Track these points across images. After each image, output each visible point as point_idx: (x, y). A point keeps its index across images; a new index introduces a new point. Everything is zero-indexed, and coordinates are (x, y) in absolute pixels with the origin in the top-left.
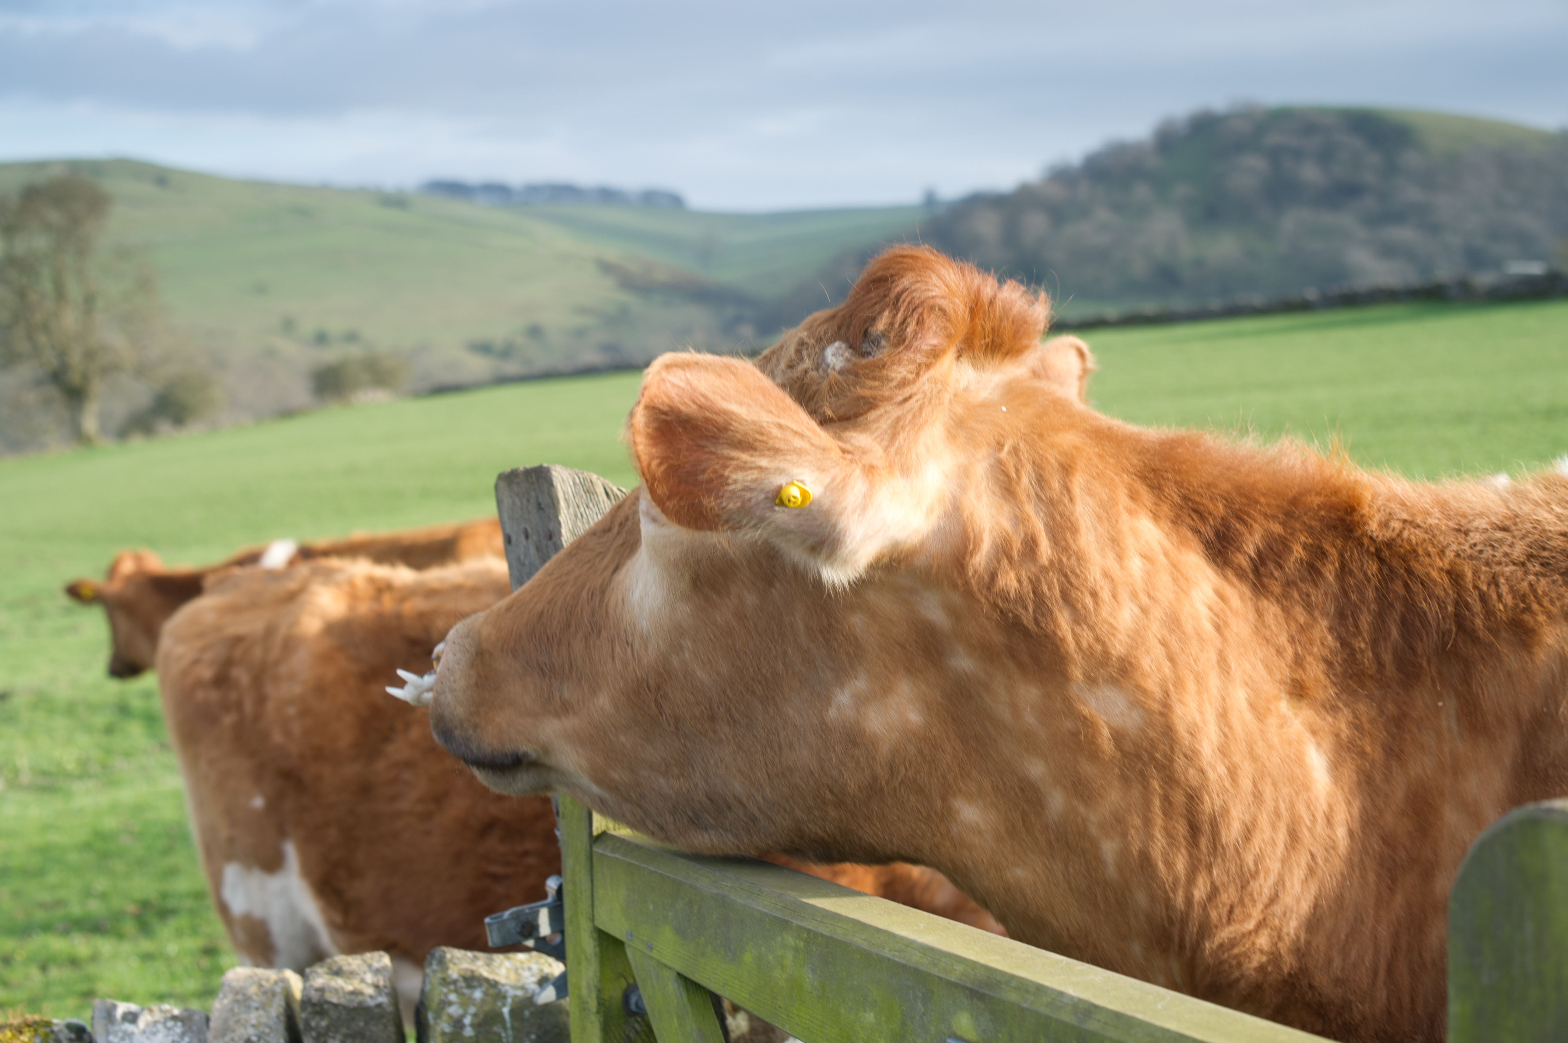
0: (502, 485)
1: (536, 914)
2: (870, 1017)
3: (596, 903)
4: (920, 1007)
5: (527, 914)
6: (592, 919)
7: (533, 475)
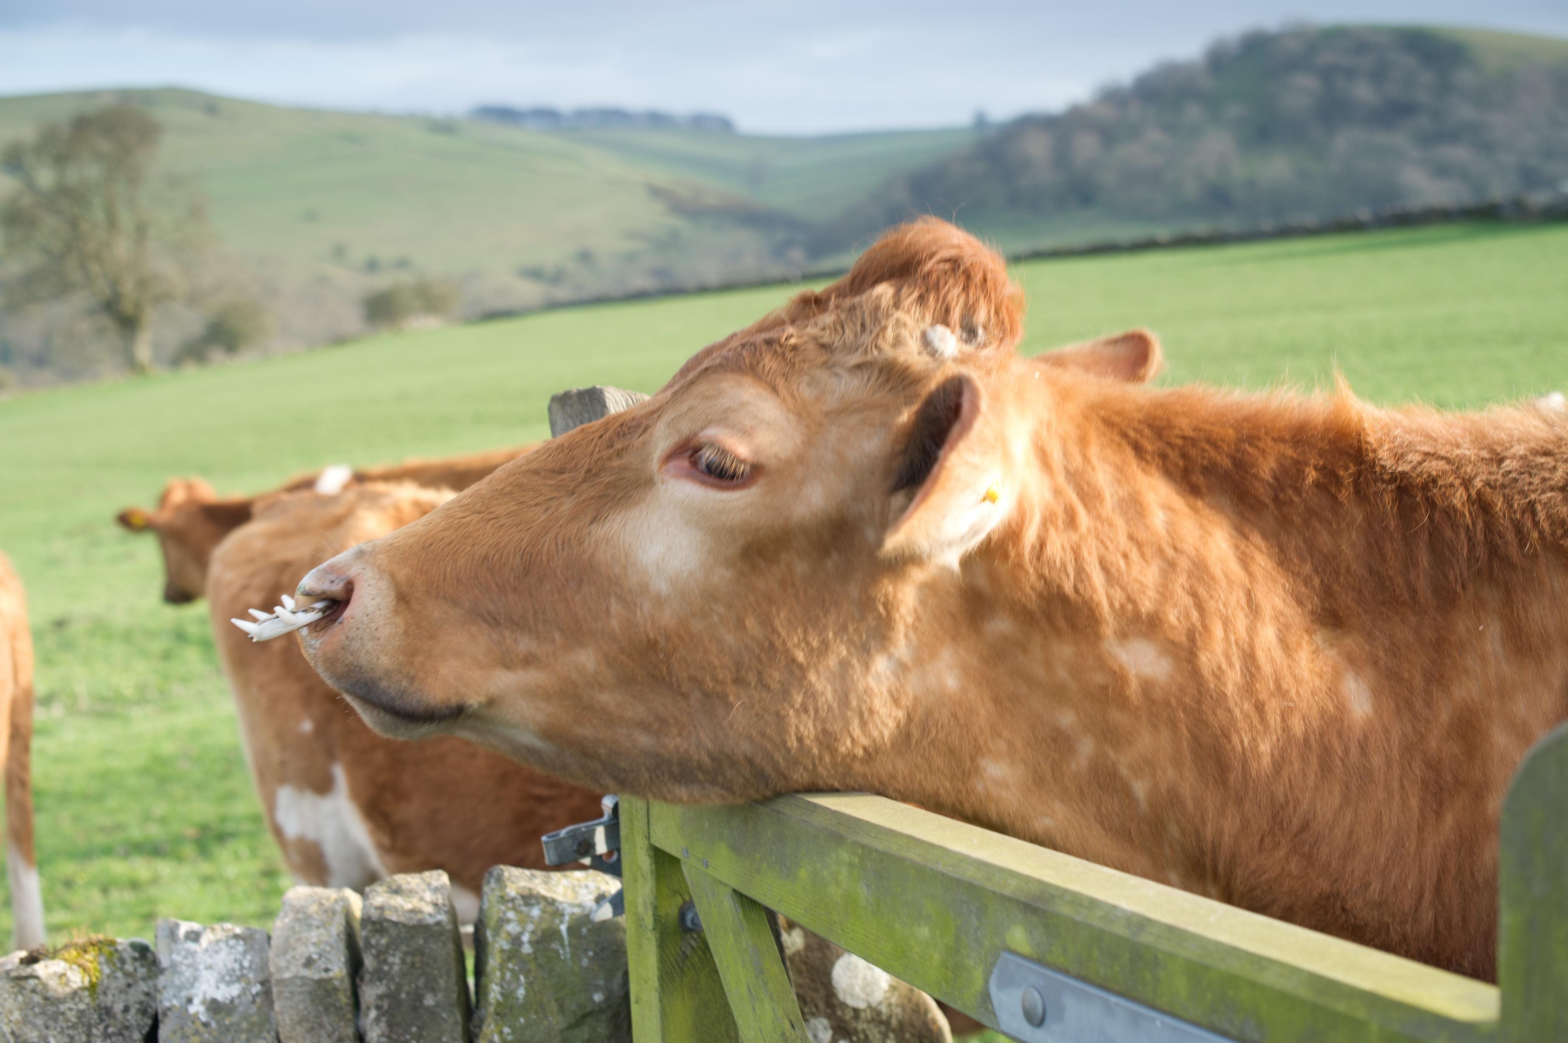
0: (556, 407)
1: (592, 832)
2: (924, 931)
3: (652, 821)
4: (974, 922)
5: (584, 832)
6: (648, 837)
7: (586, 396)
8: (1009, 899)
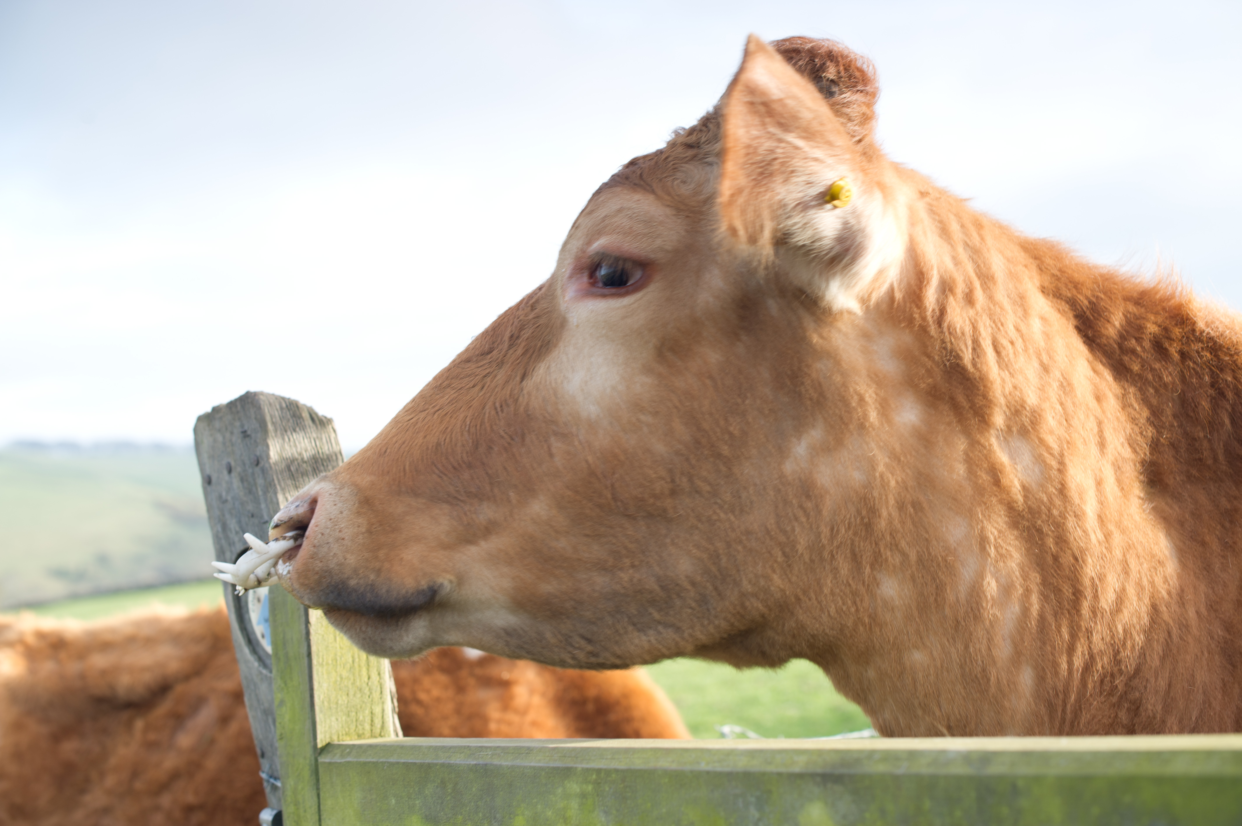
0: (202, 427)
3: (324, 816)
8: (801, 776)
